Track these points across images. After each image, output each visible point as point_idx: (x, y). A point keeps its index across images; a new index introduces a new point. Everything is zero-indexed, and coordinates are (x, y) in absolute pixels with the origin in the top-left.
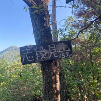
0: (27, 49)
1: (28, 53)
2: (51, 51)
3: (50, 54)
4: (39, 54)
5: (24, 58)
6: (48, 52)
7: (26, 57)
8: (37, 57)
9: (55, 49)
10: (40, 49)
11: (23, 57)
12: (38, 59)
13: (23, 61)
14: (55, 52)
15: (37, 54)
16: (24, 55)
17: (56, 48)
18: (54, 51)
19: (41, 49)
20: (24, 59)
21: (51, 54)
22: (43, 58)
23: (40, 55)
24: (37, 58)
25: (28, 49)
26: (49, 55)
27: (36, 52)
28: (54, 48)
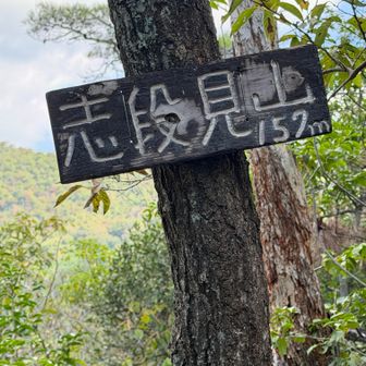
0: (84, 99)
1: (89, 120)
2: (214, 109)
3: (208, 123)
4: (147, 125)
5: (70, 149)
6: (195, 114)
7: (79, 143)
8: (136, 142)
9: (232, 98)
10: (153, 97)
11: (66, 141)
12: (142, 152)
13: (67, 164)
14: (233, 110)
15: (138, 128)
16: (70, 131)
17: (238, 93)
18: (229, 105)
19: (161, 100)
20: (70, 154)
21: (214, 122)
22: (172, 144)
23: (156, 132)
24: (140, 147)
25: (90, 98)
26: (201, 129)
27: (135, 115)
28: (226, 93)
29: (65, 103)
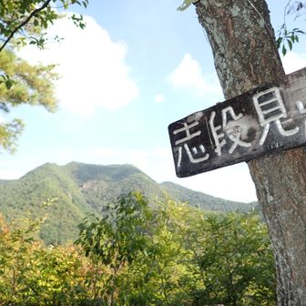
0: (185, 124)
1: (189, 137)
2: (266, 117)
3: (262, 129)
4: (222, 135)
5: (180, 156)
7: (184, 150)
8: (215, 147)
9: (281, 106)
10: (225, 117)
12: (220, 154)
13: (179, 165)
14: (282, 116)
15: (216, 137)
16: (179, 145)
19: (230, 118)
20: (180, 160)
21: (268, 126)
22: (238, 147)
23: (228, 140)
24: (218, 151)
25: (188, 124)
26: (258, 133)
27: (214, 130)
29: (176, 129)
